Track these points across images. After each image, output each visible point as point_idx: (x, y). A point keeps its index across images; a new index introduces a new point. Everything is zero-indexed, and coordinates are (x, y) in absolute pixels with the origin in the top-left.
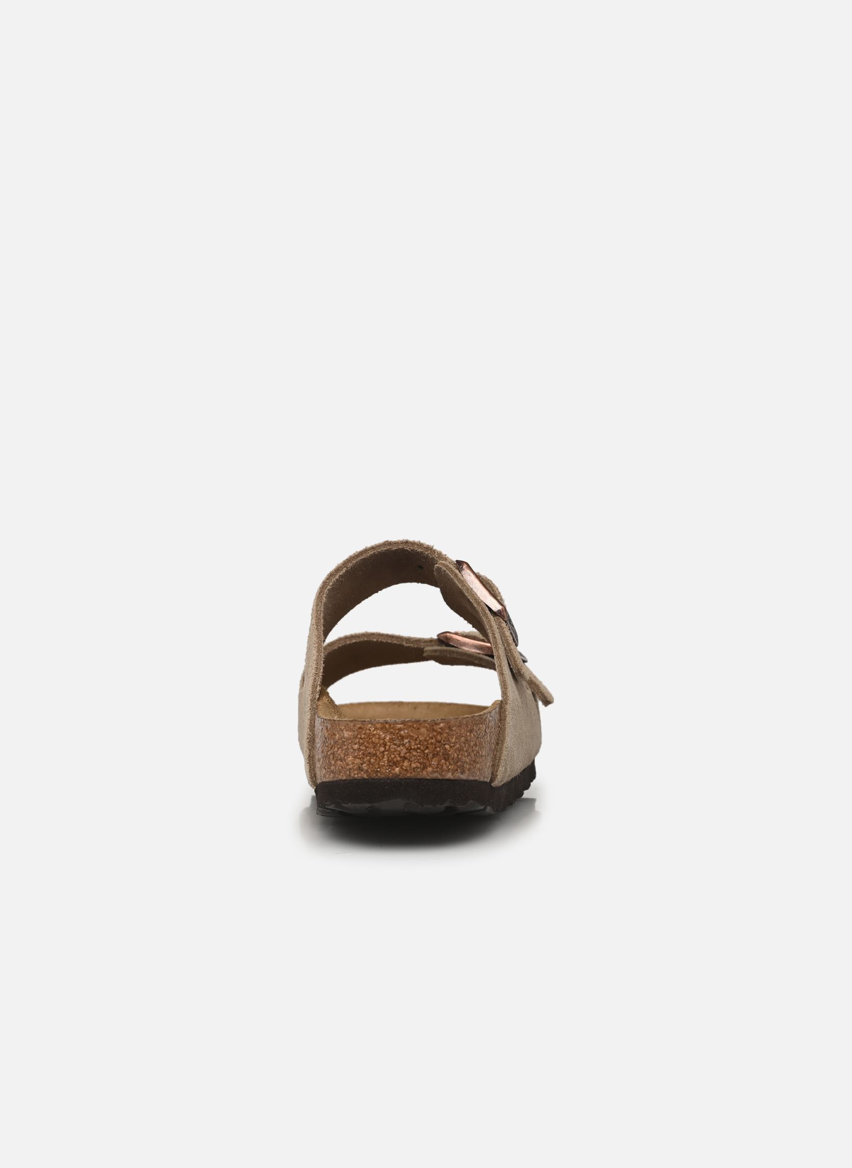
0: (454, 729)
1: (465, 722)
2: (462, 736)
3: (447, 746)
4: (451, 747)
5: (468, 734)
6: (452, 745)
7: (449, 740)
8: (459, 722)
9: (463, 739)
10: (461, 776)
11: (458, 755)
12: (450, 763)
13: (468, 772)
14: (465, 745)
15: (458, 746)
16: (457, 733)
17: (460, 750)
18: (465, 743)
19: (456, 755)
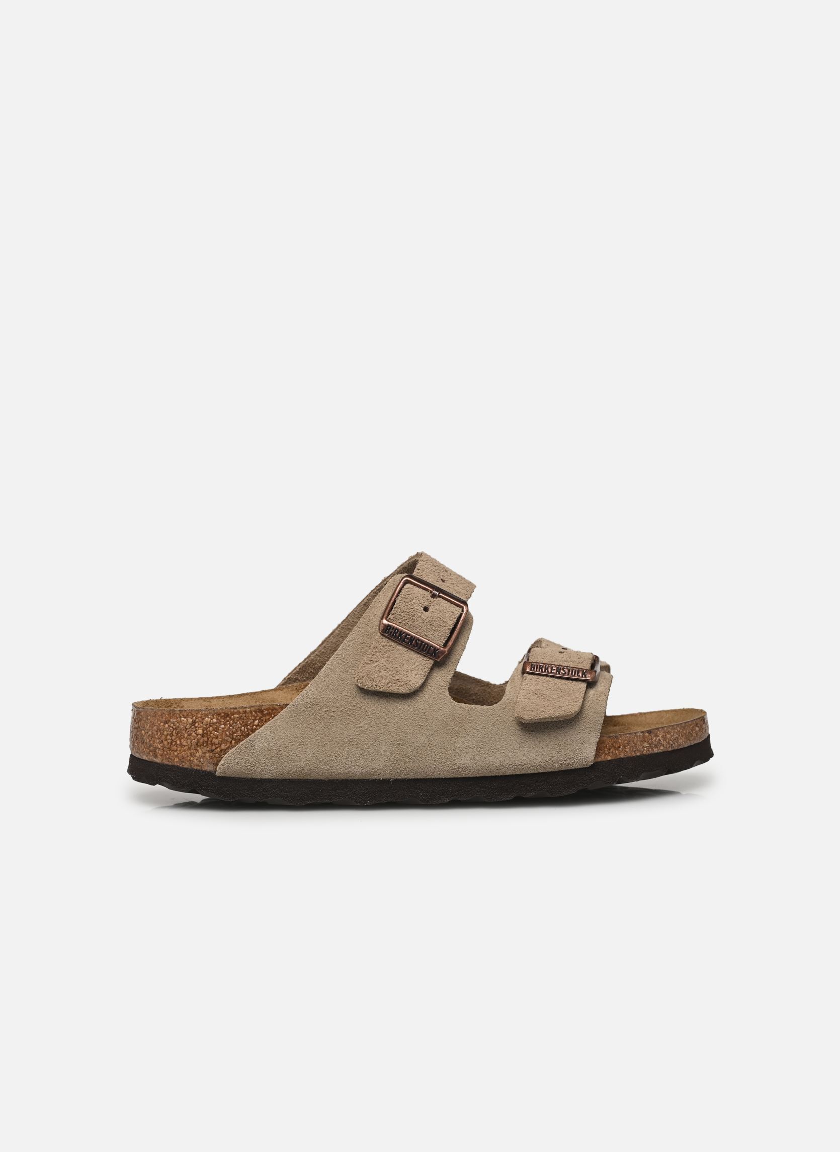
0: (149, 717)
1: (160, 714)
2: (155, 726)
3: (143, 732)
4: (145, 733)
5: (162, 724)
6: (146, 731)
7: (144, 727)
8: (153, 713)
9: (155, 727)
10: (154, 759)
11: (150, 741)
12: (144, 747)
13: (160, 757)
14: (157, 734)
15: (150, 733)
16: (151, 722)
17: (152, 736)
18: (157, 731)
19: (148, 740)
